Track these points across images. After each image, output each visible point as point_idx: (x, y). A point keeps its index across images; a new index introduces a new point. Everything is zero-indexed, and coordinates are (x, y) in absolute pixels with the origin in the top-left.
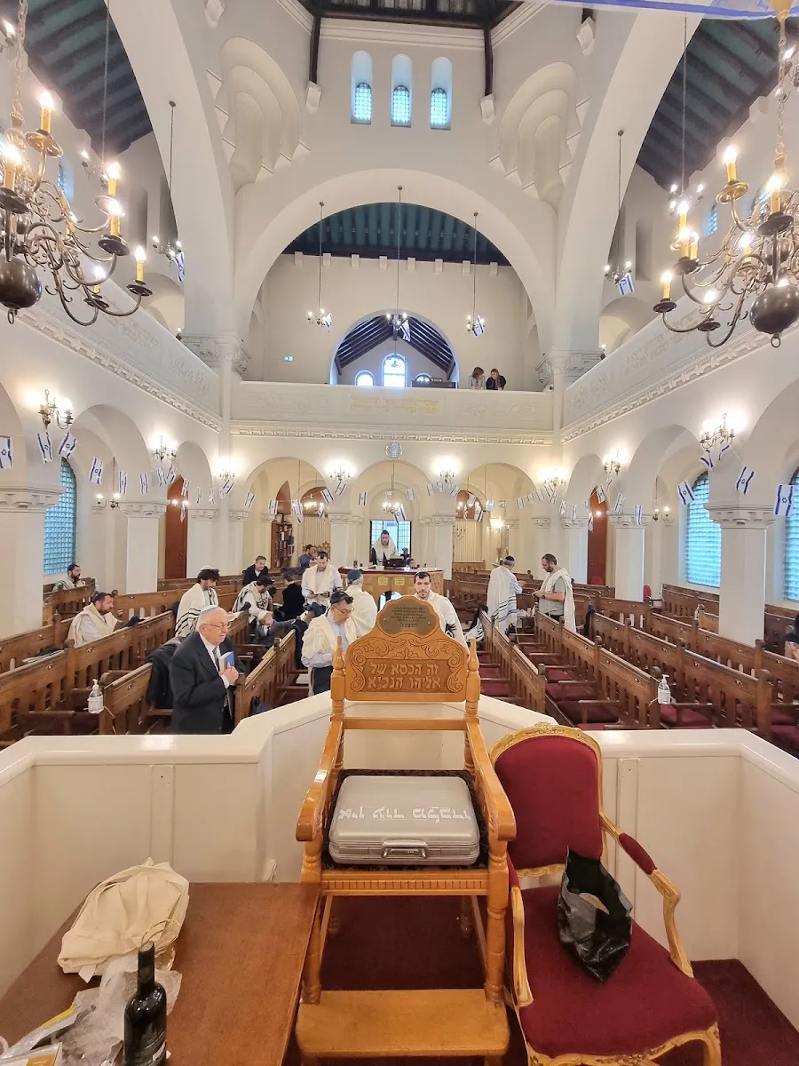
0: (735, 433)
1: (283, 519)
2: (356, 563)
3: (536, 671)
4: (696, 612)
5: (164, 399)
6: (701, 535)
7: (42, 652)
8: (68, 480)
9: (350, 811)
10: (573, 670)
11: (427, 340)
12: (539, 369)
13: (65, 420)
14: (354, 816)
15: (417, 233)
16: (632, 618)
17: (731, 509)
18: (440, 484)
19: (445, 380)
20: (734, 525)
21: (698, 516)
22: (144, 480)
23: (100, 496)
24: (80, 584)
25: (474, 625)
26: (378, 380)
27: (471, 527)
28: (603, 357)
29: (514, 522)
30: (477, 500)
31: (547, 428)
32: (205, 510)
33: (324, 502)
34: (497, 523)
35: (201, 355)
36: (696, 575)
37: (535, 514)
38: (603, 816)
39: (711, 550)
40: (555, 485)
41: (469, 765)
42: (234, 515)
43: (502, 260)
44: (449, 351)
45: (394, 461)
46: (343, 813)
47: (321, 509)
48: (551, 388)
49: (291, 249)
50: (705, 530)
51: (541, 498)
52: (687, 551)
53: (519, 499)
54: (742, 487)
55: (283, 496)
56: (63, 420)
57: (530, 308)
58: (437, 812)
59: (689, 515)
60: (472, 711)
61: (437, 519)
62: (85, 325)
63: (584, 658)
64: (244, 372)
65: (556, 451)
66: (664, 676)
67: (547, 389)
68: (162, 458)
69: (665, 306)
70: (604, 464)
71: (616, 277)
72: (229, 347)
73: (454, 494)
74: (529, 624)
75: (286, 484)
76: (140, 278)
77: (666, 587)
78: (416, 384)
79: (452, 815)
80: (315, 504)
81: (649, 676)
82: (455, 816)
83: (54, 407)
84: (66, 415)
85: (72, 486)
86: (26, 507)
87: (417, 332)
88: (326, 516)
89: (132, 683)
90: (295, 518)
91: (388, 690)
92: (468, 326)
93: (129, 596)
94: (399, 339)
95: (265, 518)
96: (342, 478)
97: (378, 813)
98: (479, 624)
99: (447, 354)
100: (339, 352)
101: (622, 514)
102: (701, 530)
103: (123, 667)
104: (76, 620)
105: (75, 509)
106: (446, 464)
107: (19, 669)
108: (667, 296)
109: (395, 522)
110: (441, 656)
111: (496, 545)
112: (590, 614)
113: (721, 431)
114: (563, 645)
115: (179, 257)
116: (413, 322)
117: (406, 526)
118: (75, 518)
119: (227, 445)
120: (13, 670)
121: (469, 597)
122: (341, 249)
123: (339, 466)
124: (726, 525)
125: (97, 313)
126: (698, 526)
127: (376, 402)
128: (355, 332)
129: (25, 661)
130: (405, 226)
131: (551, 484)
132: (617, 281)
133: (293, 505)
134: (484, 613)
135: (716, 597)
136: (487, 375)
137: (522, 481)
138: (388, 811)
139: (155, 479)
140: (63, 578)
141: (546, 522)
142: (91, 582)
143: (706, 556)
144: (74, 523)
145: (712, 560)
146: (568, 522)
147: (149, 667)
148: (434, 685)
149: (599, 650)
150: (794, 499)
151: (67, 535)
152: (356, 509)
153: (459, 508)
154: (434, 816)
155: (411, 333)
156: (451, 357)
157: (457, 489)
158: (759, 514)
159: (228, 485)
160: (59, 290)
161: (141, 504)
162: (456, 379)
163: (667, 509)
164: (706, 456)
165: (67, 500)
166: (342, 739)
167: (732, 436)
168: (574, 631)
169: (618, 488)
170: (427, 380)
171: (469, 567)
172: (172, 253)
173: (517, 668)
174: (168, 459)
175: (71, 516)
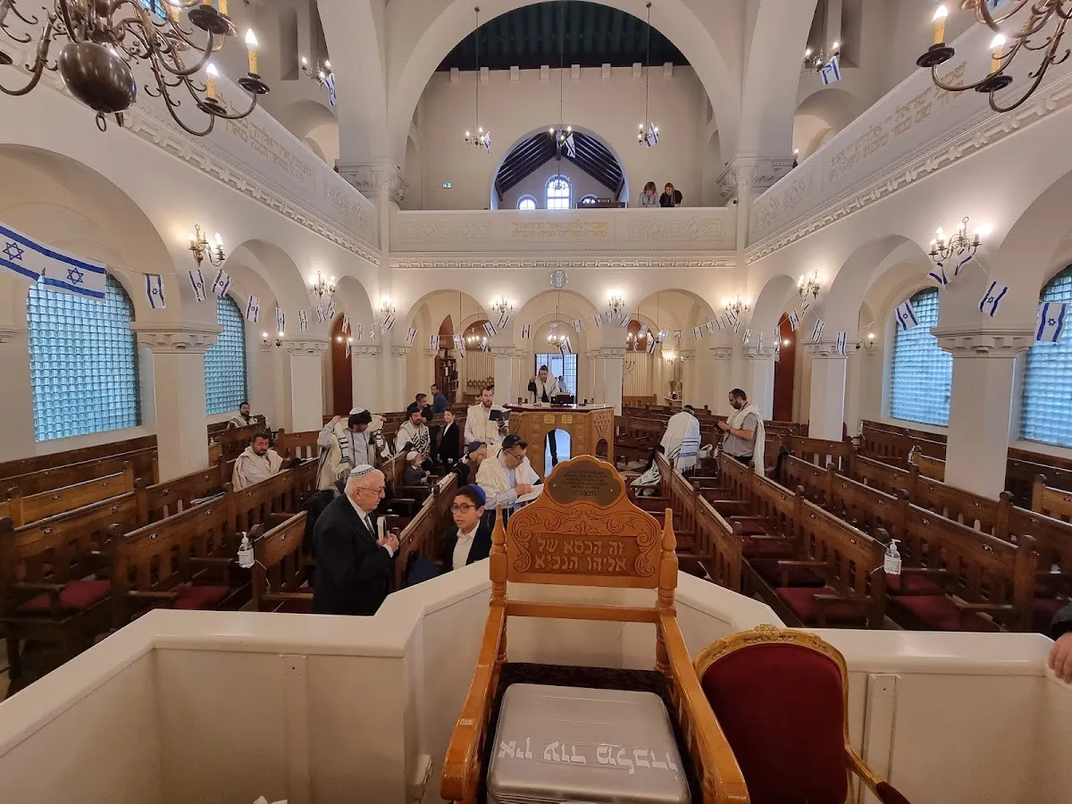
0: (980, 241)
1: (446, 353)
2: (520, 399)
3: (730, 529)
4: (910, 454)
5: (319, 232)
6: (911, 364)
7: (208, 493)
8: (236, 319)
9: (512, 743)
10: (766, 521)
11: (593, 157)
12: (721, 181)
13: (218, 256)
14: (520, 754)
15: (581, 36)
16: (829, 460)
17: (968, 335)
18: (609, 314)
19: (613, 200)
20: (974, 354)
21: (908, 343)
22: (303, 316)
23: (265, 335)
24: (252, 422)
25: (648, 467)
26: (541, 202)
27: (641, 359)
28: (795, 164)
29: (688, 353)
30: (649, 331)
31: (727, 247)
32: (368, 347)
33: (487, 336)
34: (669, 355)
35: (357, 185)
36: (903, 409)
37: (715, 345)
38: (849, 751)
39: (923, 381)
40: (738, 312)
41: (663, 666)
42: (396, 351)
43: (678, 59)
44: (618, 168)
45: (559, 290)
46: (505, 749)
47: (484, 343)
48: (735, 202)
49: (445, 66)
50: (915, 359)
51: (722, 326)
52: (893, 383)
53: (697, 329)
54: (988, 307)
55: (445, 331)
56: (216, 257)
57: (710, 109)
58: (629, 755)
59: (896, 342)
60: (667, 600)
61: (606, 352)
62: (202, 135)
63: (780, 509)
64: (403, 201)
65: (739, 275)
66: (894, 541)
67: (730, 203)
68: (321, 294)
69: (937, 55)
70: (799, 285)
71: (819, 62)
72: (385, 174)
73: (623, 324)
74: (709, 464)
75: (448, 320)
76: (253, 71)
77: (867, 424)
78: (581, 206)
79: (651, 761)
80: (478, 338)
81: (872, 539)
82: (655, 764)
83: (205, 243)
84: (217, 251)
85: (240, 325)
86: (184, 347)
87: (583, 149)
88: (489, 350)
89: (286, 533)
90: (458, 352)
91: (561, 572)
92: (640, 136)
93: (296, 434)
94: (563, 158)
95: (427, 352)
96: (505, 310)
97: (550, 752)
98: (655, 466)
99: (616, 173)
100: (499, 176)
101: (821, 343)
102: (911, 359)
103: (287, 509)
104: (238, 461)
105: (244, 348)
106: (616, 293)
107: (172, 517)
108: (939, 40)
109: (561, 355)
110: (628, 532)
111: (669, 377)
112: (783, 456)
113: (961, 239)
114: (752, 493)
115: (329, 79)
116: (578, 137)
117: (571, 360)
118: (244, 357)
119: (386, 279)
120: (181, 512)
121: (640, 434)
122: (500, 62)
123: (501, 298)
124: (960, 354)
125: (213, 121)
126: (908, 354)
127: (539, 227)
128: (516, 153)
129: (192, 502)
130: (568, 30)
131: (734, 311)
132: (821, 67)
133: (455, 340)
134: (661, 454)
135: (943, 438)
136: (660, 190)
137: (700, 307)
138: (563, 748)
139: (315, 315)
140: (234, 416)
141: (726, 352)
142: (261, 419)
143: (916, 389)
144: (245, 362)
145: (923, 393)
146: (754, 352)
147: (303, 516)
148: (618, 566)
149: (801, 503)
150: (1066, 320)
151: (238, 374)
152: (519, 342)
153: (628, 339)
154: (628, 762)
155: (576, 150)
156: (620, 175)
157: (627, 319)
158: (1008, 340)
159: (389, 319)
160: (162, 91)
161: (302, 341)
162: (625, 198)
163: (871, 336)
164: (937, 270)
165: (236, 339)
166: (504, 627)
167: (976, 244)
168: (763, 475)
169: (815, 313)
170: (593, 202)
171: (639, 402)
172: (322, 75)
173: (702, 521)
174: (327, 296)
175: (241, 354)
